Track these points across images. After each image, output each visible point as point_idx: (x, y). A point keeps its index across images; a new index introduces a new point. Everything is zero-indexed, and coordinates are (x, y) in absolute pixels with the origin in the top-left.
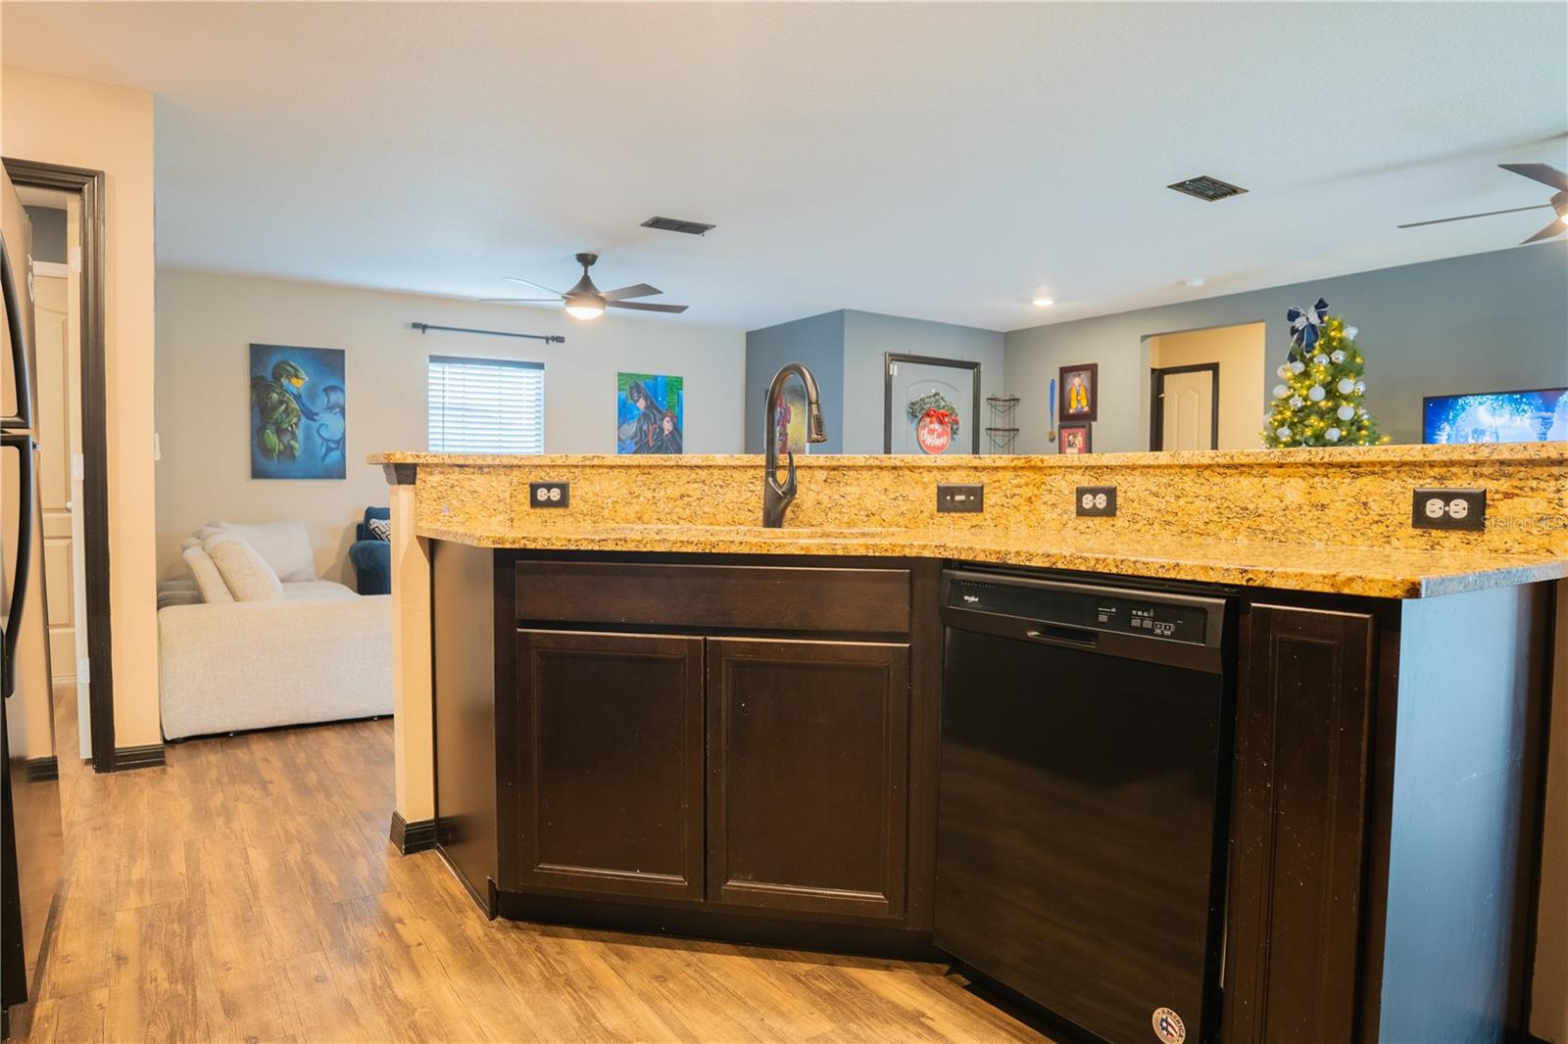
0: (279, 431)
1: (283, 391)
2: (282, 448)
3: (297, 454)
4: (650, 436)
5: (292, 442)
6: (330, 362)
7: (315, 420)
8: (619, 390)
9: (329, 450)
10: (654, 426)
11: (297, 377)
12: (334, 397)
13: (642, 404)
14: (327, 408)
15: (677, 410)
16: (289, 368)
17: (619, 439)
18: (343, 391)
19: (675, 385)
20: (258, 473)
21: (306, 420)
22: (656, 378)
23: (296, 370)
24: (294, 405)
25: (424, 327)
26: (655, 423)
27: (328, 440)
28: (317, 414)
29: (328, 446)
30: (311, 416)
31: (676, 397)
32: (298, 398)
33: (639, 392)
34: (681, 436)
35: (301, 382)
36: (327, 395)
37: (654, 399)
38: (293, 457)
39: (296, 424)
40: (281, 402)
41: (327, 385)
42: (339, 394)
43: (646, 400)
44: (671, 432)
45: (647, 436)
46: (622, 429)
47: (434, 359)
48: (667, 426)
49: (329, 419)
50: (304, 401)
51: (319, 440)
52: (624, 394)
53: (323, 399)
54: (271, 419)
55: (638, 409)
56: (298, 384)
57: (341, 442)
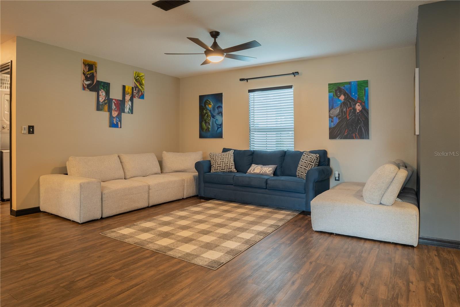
0: (206, 123)
1: (207, 109)
2: (206, 128)
3: (210, 130)
4: (348, 114)
5: (209, 126)
6: (218, 97)
7: (214, 118)
8: (329, 92)
9: (218, 128)
10: (350, 109)
11: (210, 104)
12: (220, 109)
13: (342, 98)
14: (218, 114)
15: (365, 98)
16: (208, 102)
17: (330, 117)
18: (222, 107)
19: (363, 85)
20: (201, 136)
21: (212, 118)
22: (350, 83)
23: (210, 102)
24: (209, 114)
25: (247, 80)
26: (351, 107)
27: (218, 125)
28: (215, 116)
29: (218, 126)
30: (213, 117)
31: (364, 92)
32: (210, 111)
33: (340, 92)
34: (368, 113)
35: (211, 106)
36: (218, 109)
37: (349, 94)
38: (209, 131)
39: (210, 120)
40: (206, 113)
41: (218, 106)
42: (221, 108)
43: (345, 95)
44: (361, 111)
45: (345, 113)
46: (331, 112)
47: (250, 91)
48: (358, 107)
49: (218, 117)
50: (212, 112)
51: (215, 125)
52: (332, 94)
53: (217, 111)
54: (204, 119)
55: (340, 100)
56: (210, 107)
57: (221, 125)
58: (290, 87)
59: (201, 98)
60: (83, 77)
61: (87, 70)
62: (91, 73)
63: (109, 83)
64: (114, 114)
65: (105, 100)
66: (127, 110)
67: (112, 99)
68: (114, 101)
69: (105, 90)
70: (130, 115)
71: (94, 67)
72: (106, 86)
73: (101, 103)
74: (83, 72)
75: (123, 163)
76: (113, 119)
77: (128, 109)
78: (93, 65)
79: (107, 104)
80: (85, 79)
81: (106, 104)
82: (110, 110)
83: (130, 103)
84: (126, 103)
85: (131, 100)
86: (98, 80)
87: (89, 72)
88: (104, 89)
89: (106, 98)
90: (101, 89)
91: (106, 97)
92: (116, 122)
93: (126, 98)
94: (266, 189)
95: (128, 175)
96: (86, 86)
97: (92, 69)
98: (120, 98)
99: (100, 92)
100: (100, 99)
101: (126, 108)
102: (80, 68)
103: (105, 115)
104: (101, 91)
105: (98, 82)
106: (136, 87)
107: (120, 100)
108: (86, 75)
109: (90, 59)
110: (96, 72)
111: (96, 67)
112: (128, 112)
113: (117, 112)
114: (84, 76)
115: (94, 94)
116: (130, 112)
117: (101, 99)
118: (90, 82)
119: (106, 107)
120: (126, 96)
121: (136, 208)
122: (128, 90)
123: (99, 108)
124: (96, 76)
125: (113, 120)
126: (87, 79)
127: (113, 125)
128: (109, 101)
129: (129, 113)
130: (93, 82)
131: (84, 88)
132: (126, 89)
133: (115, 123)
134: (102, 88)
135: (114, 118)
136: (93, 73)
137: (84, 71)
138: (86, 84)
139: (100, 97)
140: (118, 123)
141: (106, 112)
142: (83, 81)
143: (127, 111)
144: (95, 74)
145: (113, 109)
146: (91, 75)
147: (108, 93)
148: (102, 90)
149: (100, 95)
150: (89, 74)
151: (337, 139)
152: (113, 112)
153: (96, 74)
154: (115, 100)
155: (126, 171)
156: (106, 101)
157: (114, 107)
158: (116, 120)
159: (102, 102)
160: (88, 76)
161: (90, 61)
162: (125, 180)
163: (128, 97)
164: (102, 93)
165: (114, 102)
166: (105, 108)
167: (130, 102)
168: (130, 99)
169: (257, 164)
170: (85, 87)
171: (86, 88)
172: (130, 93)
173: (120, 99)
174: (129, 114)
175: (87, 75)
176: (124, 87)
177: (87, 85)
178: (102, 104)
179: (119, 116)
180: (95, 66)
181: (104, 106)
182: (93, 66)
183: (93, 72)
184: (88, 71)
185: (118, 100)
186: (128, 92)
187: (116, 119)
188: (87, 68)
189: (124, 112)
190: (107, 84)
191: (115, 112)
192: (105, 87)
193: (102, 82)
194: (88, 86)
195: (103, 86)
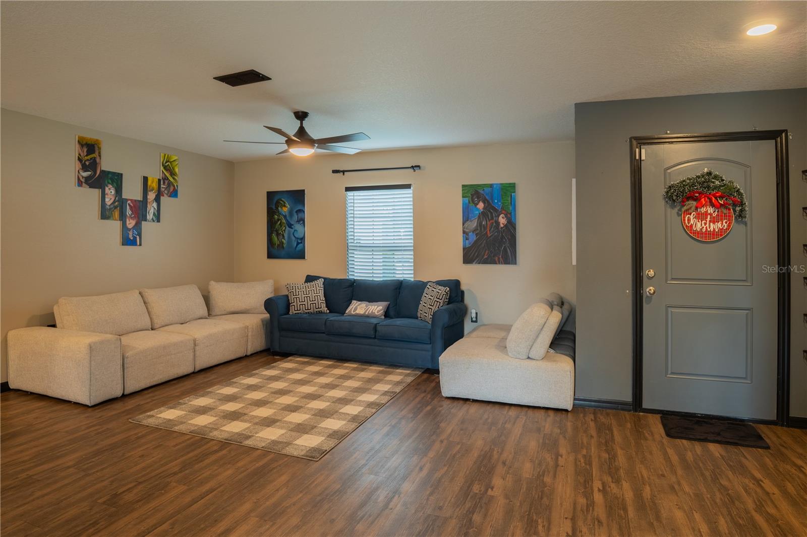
0: (278, 235)
1: (280, 214)
2: (279, 243)
3: (285, 246)
4: (488, 229)
5: (283, 240)
6: (298, 196)
7: (292, 228)
8: (463, 197)
9: (298, 244)
10: (491, 221)
11: (285, 206)
12: (300, 215)
13: (481, 206)
14: (297, 222)
15: (511, 208)
16: (281, 202)
17: (464, 232)
18: (304, 212)
19: (509, 189)
20: (270, 256)
21: (289, 229)
22: (491, 186)
23: (285, 203)
24: (284, 221)
25: (344, 172)
26: (492, 219)
27: (297, 238)
28: (293, 225)
29: (297, 241)
30: (290, 226)
31: (509, 199)
32: (285, 217)
33: (478, 198)
34: (515, 229)
35: (286, 209)
36: (297, 214)
37: (490, 201)
38: (283, 247)
39: (284, 230)
40: (278, 220)
41: (297, 209)
42: (303, 213)
43: (484, 203)
44: (506, 226)
45: (485, 228)
46: (466, 225)
47: (348, 189)
48: (502, 220)
49: (298, 227)
50: (288, 218)
51: (294, 238)
52: (467, 200)
53: (295, 217)
54: (274, 228)
55: (478, 209)
56: (285, 210)
57: (303, 239)
58: (408, 186)
59: (270, 195)
60: (78, 166)
61: (85, 154)
62: (91, 159)
63: (122, 174)
64: (129, 224)
65: (114, 202)
66: (150, 216)
67: (127, 200)
68: (129, 202)
69: (115, 185)
70: (156, 224)
71: (96, 148)
72: (117, 179)
73: (108, 207)
74: (78, 157)
75: (148, 304)
76: (128, 232)
77: (151, 215)
78: (95, 145)
79: (118, 208)
80: (82, 169)
81: (116, 207)
82: (123, 217)
83: (155, 205)
84: (148, 206)
85: (157, 199)
86: (103, 169)
87: (89, 157)
88: (112, 184)
89: (117, 198)
90: (108, 183)
91: (116, 197)
92: (133, 236)
93: (148, 197)
94: (375, 338)
95: (158, 322)
96: (83, 180)
97: (94, 152)
99: (107, 189)
100: (107, 200)
101: (149, 213)
102: (73, 151)
103: (114, 226)
104: (107, 187)
105: (103, 172)
106: (165, 179)
107: (138, 200)
108: (84, 161)
109: (90, 136)
110: (100, 156)
111: (99, 148)
112: (152, 219)
113: (134, 220)
114: (79, 163)
115: (96, 193)
116: (154, 219)
117: (109, 201)
118: (90, 173)
119: (117, 214)
120: (149, 193)
121: (176, 376)
122: (153, 183)
123: (105, 214)
124: (100, 163)
125: (129, 234)
126: (85, 168)
127: (128, 241)
128: (121, 202)
129: (154, 221)
130: (95, 173)
131: (80, 184)
132: (149, 183)
133: (132, 238)
134: (110, 181)
135: (130, 230)
136: (95, 157)
137: (80, 155)
138: (83, 177)
139: (106, 196)
140: (136, 238)
141: (117, 220)
142: (78, 171)
143: (151, 218)
144: (98, 160)
145: (128, 215)
146: (92, 161)
147: (119, 190)
148: (110, 186)
149: (107, 194)
150: (88, 160)
151: (474, 263)
152: (127, 220)
153: (100, 159)
154: (131, 200)
155: (154, 317)
156: (116, 203)
157: (129, 212)
158: (133, 233)
159: (109, 206)
160: (87, 163)
161: (90, 139)
162: (153, 331)
163: (151, 196)
164: (110, 191)
165: (129, 205)
166: (115, 214)
167: (155, 203)
168: (155, 199)
169: (360, 300)
170: (82, 182)
171: (83, 184)
172: (155, 189)
173: (140, 199)
174: (154, 223)
175: (85, 161)
176: (145, 179)
177: (85, 178)
178: (110, 209)
179: (138, 226)
180: (98, 147)
181: (113, 211)
182: (94, 147)
183: (95, 156)
184: (87, 156)
185: (135, 201)
186: (151, 188)
187: (133, 231)
188: (85, 150)
189: (146, 220)
190: (117, 176)
191: (131, 221)
192: (115, 180)
193: (109, 172)
194: (87, 179)
195: (111, 179)
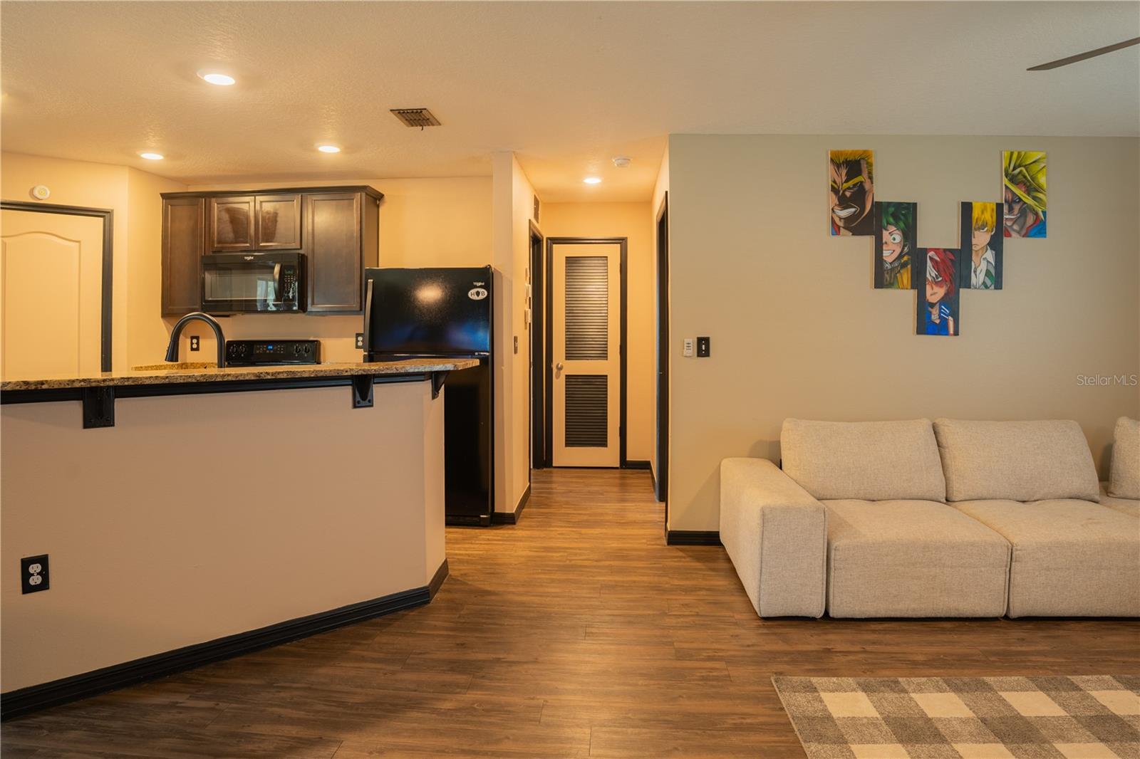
60: (834, 200)
61: (844, 180)
62: (854, 185)
63: (915, 205)
64: (931, 295)
65: (900, 256)
66: (978, 277)
67: (925, 251)
68: (931, 254)
69: (902, 225)
70: (992, 293)
71: (864, 166)
72: (905, 215)
73: (889, 267)
74: (832, 186)
75: (947, 450)
76: (930, 309)
77: (981, 277)
78: (862, 162)
79: (909, 266)
80: (840, 205)
81: (904, 265)
82: (919, 282)
83: (990, 255)
84: (974, 257)
85: (996, 244)
86: (877, 199)
87: (851, 183)
88: (896, 225)
89: (906, 249)
90: (888, 223)
91: (904, 246)
92: (940, 317)
93: (974, 241)
95: (959, 490)
96: (841, 224)
97: (859, 173)
98: (955, 243)
99: (885, 233)
100: (886, 253)
101: (975, 272)
102: (823, 177)
103: (903, 299)
104: (886, 230)
105: (878, 206)
106: (1013, 201)
107: (950, 250)
108: (841, 192)
109: (851, 147)
110: (871, 178)
111: (870, 165)
112: (984, 283)
113: (941, 287)
114: (834, 196)
115: (868, 241)
116: (989, 282)
117: (889, 255)
118: (853, 210)
119: (906, 276)
120: (976, 233)
122: (984, 213)
123: (882, 278)
124: (871, 190)
125: (931, 312)
126: (843, 202)
128: (915, 258)
129: (987, 287)
130: (863, 208)
131: (836, 229)
132: (976, 213)
133: (938, 321)
134: (891, 220)
135: (932, 305)
136: (862, 182)
137: (835, 182)
138: (840, 219)
139: (884, 248)
140: (946, 320)
141: (907, 289)
142: (833, 209)
143: (981, 282)
144: (867, 186)
145: (930, 278)
146: (855, 189)
147: (910, 234)
148: (892, 228)
149: (886, 243)
150: (849, 188)
152: (928, 287)
153: (872, 183)
154: (936, 250)
155: (953, 477)
156: (906, 258)
157: (931, 272)
158: (940, 312)
159: (891, 264)
160: (848, 194)
161: (853, 151)
162: (947, 508)
163: (981, 239)
164: (893, 238)
165: (931, 259)
166: (902, 278)
167: (989, 251)
168: (988, 244)
170: (839, 227)
171: (842, 230)
172: (990, 223)
173: (956, 248)
174: (987, 291)
175: (844, 191)
176: (967, 208)
177: (844, 219)
178: (892, 269)
179: (951, 301)
180: (867, 163)
181: (899, 271)
182: (860, 164)
183: (863, 180)
184: (847, 181)
185: (945, 250)
186: (980, 223)
187: (940, 308)
188: (844, 172)
189: (968, 286)
190: (905, 208)
191: (936, 289)
192: (902, 217)
193: (889, 204)
194: (847, 220)
195: (894, 216)
